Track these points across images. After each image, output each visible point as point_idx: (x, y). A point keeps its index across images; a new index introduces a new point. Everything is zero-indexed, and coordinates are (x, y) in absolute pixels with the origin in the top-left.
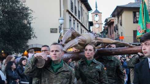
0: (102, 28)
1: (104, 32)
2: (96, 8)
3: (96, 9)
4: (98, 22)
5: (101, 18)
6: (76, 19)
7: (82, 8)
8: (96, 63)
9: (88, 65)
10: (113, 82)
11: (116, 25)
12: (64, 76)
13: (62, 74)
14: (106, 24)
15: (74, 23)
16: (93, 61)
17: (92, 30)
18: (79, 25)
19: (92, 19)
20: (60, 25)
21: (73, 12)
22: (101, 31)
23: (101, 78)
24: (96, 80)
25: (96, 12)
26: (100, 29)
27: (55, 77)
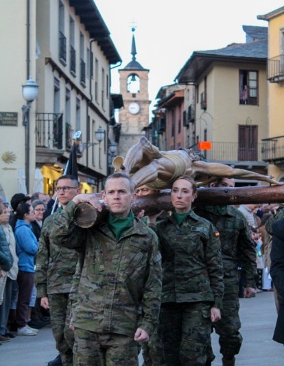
0: (148, 116)
1: (155, 127)
2: (132, 56)
3: (134, 58)
4: (137, 96)
5: (146, 85)
6: (73, 86)
7: (92, 54)
8: (196, 219)
9: (177, 222)
10: (232, 268)
11: (190, 108)
12: (137, 245)
13: (132, 241)
14: (160, 105)
15: (67, 99)
16: (191, 214)
17: (120, 120)
18: (83, 104)
19: (121, 89)
20: (25, 103)
21: (65, 65)
22: (144, 125)
23: (209, 255)
24: (195, 258)
25: (134, 68)
26: (143, 118)
27: (117, 248)
